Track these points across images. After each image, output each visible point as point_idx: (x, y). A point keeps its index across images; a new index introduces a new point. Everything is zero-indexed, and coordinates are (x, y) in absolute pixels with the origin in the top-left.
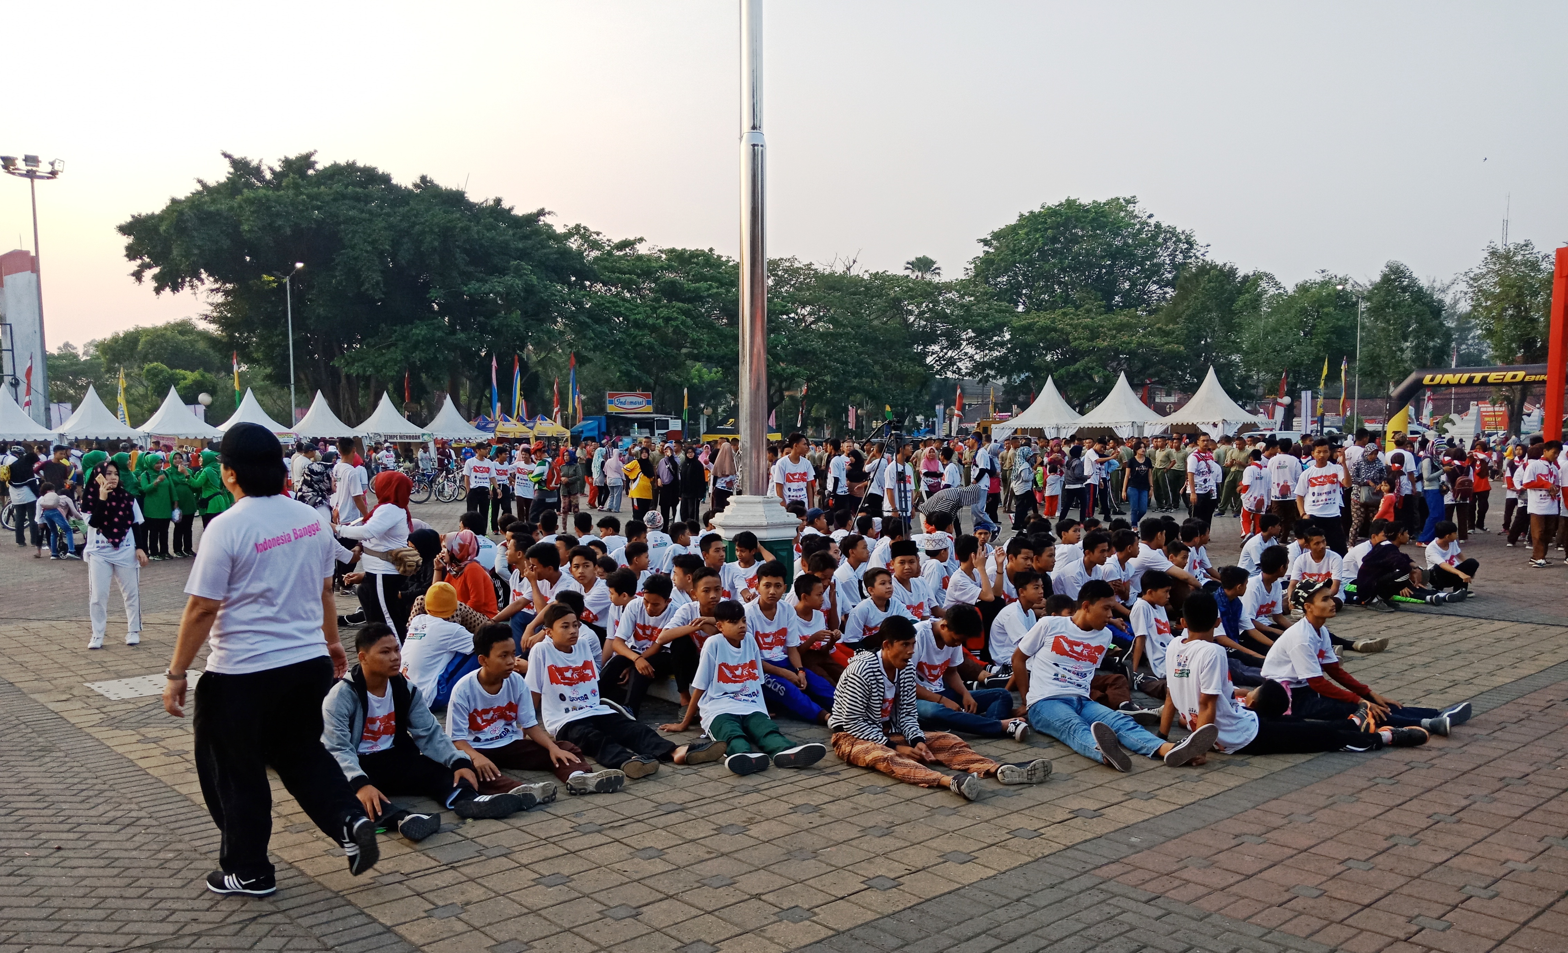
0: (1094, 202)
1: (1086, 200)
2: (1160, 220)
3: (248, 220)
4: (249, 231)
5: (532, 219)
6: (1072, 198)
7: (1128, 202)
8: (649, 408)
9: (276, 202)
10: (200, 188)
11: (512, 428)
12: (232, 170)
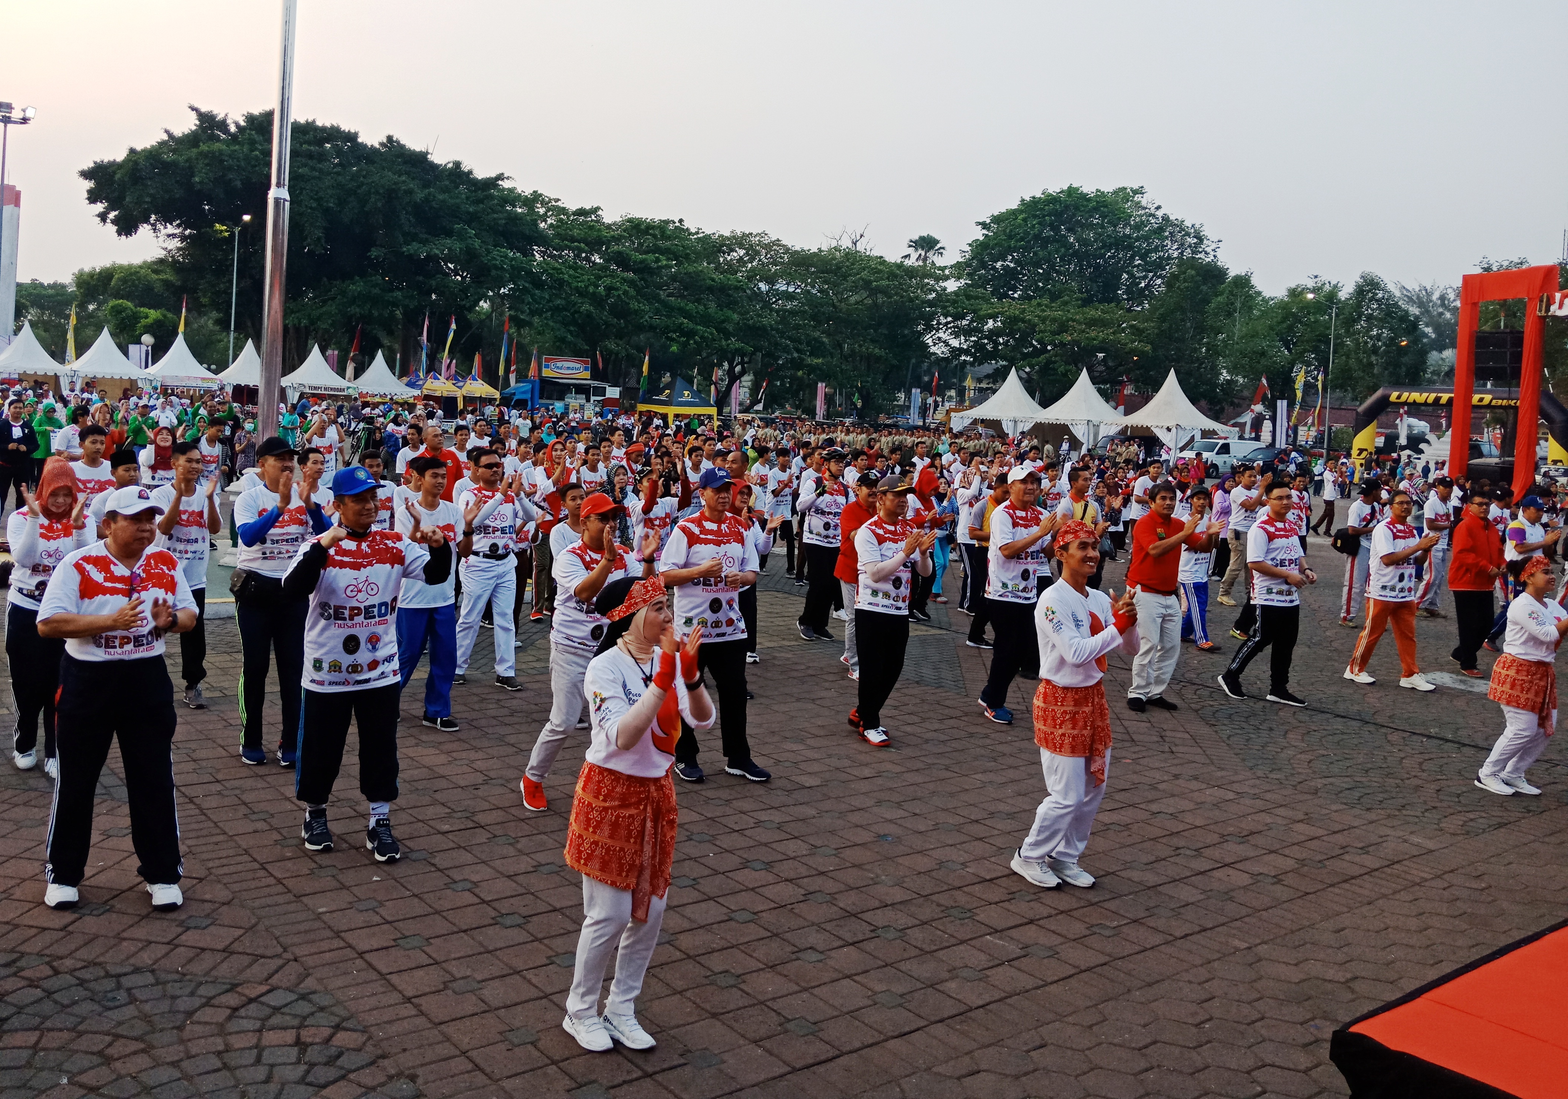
0: (1098, 190)
1: (1088, 188)
2: (1168, 213)
3: (200, 172)
4: (200, 183)
5: (491, 183)
6: (1074, 186)
7: (1135, 192)
8: (587, 374)
9: (230, 156)
10: (165, 137)
11: (441, 386)
12: (198, 123)
